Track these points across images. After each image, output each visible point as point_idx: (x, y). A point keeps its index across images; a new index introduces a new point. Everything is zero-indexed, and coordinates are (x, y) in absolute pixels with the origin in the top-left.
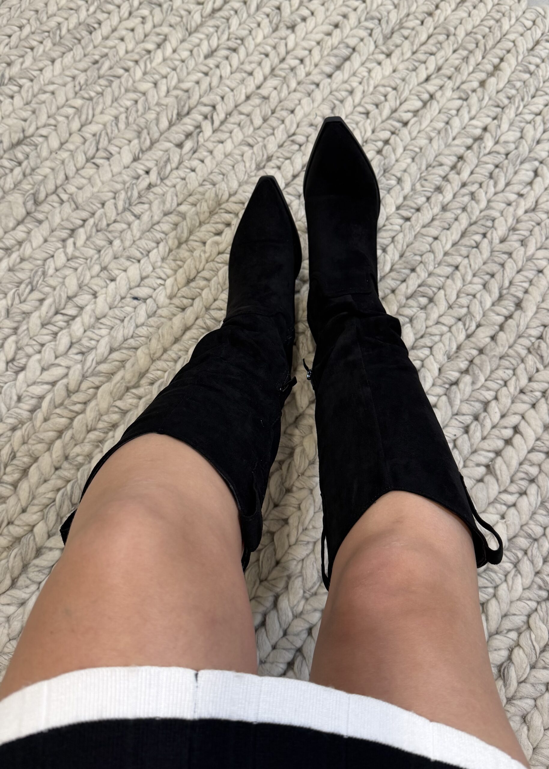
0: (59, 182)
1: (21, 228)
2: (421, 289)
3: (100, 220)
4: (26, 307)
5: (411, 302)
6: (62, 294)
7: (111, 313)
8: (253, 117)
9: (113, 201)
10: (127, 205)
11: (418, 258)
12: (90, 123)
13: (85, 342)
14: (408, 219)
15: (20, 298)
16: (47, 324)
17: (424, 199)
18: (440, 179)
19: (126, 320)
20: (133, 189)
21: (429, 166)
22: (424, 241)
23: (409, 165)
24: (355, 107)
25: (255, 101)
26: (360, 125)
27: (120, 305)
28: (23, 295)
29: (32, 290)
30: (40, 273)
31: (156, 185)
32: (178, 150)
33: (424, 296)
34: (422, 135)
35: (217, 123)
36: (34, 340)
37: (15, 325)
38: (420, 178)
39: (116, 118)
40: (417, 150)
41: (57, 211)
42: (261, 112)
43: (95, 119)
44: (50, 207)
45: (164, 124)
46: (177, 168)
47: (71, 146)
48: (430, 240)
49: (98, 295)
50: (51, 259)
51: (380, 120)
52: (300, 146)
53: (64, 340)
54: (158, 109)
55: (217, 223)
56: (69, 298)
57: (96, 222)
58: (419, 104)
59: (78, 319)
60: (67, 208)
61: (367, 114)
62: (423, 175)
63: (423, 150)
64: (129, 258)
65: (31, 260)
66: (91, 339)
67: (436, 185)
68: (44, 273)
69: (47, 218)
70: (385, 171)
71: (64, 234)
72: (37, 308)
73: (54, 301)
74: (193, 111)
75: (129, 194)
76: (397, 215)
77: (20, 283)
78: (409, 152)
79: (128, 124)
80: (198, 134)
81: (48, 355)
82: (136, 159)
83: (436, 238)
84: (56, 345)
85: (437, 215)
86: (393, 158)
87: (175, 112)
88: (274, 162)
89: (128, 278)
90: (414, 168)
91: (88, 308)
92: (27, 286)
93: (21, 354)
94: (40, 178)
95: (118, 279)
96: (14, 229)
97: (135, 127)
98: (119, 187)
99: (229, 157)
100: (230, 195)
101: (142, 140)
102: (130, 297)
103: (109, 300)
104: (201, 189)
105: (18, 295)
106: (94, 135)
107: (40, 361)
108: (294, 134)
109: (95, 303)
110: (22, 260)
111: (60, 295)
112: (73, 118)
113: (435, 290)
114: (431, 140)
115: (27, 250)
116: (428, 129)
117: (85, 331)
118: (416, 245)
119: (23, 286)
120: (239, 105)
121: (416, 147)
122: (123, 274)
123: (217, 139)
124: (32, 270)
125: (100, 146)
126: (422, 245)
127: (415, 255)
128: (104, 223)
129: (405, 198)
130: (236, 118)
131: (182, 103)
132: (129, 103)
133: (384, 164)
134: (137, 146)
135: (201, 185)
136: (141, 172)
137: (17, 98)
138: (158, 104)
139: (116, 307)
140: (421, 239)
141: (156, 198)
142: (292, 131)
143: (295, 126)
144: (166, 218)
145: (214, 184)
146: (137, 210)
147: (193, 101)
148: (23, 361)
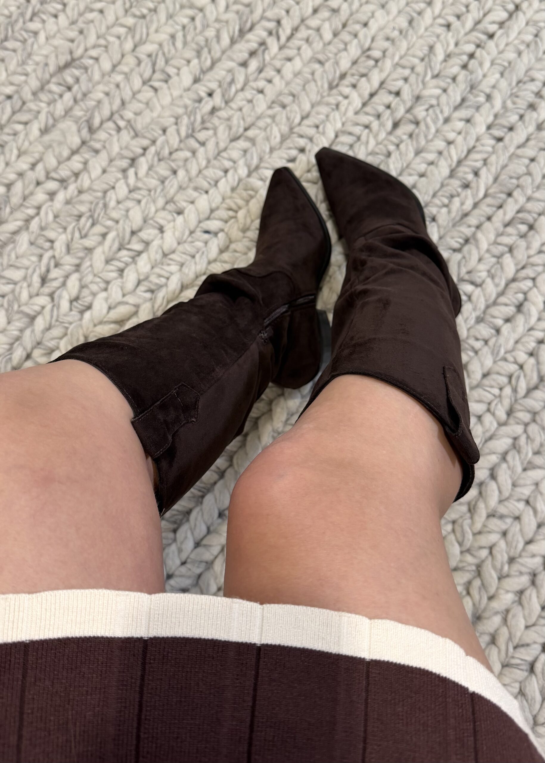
0: (115, 107)
1: (76, 158)
2: (520, 215)
3: (162, 148)
4: (88, 243)
5: (509, 230)
6: (126, 227)
7: (181, 248)
8: (322, 31)
9: (174, 127)
10: (190, 131)
11: (514, 181)
12: (145, 43)
13: (154, 279)
14: (500, 140)
15: (80, 232)
16: (112, 259)
17: (516, 117)
18: (533, 96)
19: (197, 256)
20: (195, 114)
21: (519, 82)
22: (520, 162)
23: (498, 81)
24: (435, 19)
25: (325, 14)
26: (442, 37)
27: (190, 239)
28: (83, 228)
29: (93, 225)
30: (101, 205)
31: (219, 109)
32: (242, 69)
33: (523, 223)
34: (511, 48)
35: (283, 39)
36: (99, 277)
37: (77, 261)
38: (512, 94)
39: (173, 37)
40: (506, 64)
41: (115, 139)
42: (331, 25)
43: (150, 37)
44: (107, 135)
45: (226, 40)
46: (242, 89)
47: (124, 68)
48: (527, 161)
49: (165, 229)
50: (112, 191)
51: (462, 32)
52: (377, 61)
53: (131, 277)
54: (217, 25)
55: (290, 148)
56: (133, 233)
57: (158, 149)
58: (504, 15)
59: (144, 256)
60: (125, 136)
61: (448, 26)
62: (514, 91)
63: (512, 64)
64: (196, 189)
65: (91, 192)
66: (160, 276)
67: (528, 101)
68: (105, 206)
69: (104, 147)
70: (472, 87)
71: (125, 163)
72: (101, 243)
73: (118, 235)
74: (257, 27)
75: (192, 118)
76: (488, 136)
77: (80, 216)
78: (497, 67)
79: (185, 43)
80: (264, 51)
81: (115, 292)
82: (196, 80)
83: (532, 160)
84: (123, 283)
85: (532, 134)
86: (480, 73)
87: (237, 28)
88: (349, 80)
89: (197, 210)
90: (503, 84)
91: (155, 244)
92: (88, 219)
93: (85, 292)
94: (93, 103)
95: (186, 212)
96: (69, 159)
97: (194, 46)
98: (181, 111)
99: (299, 76)
100: (303, 118)
101: (203, 59)
102: (201, 231)
103: (177, 234)
104: (270, 112)
105: (79, 230)
106: (150, 56)
107: (106, 299)
108: (369, 49)
109: (162, 238)
110: (80, 192)
111: (124, 229)
112: (126, 38)
113: (535, 216)
114: (520, 54)
115: (85, 181)
116: (516, 42)
117: (153, 268)
118: (511, 167)
119: (83, 220)
120: (307, 18)
121: (504, 61)
122: (191, 206)
123: (284, 56)
124: (91, 203)
125: (157, 67)
126: (519, 167)
127: (511, 178)
128: (166, 152)
129: (496, 116)
130: (303, 33)
131: (244, 18)
132: (185, 21)
133: (471, 80)
134: (198, 67)
135: (270, 107)
136: (203, 94)
137: (62, 18)
138: (217, 20)
139: (185, 242)
140: (516, 161)
141: (221, 124)
142: (367, 46)
143: (369, 40)
144: (234, 144)
145: (284, 106)
146: (202, 136)
147: (257, 15)
148: (89, 299)
